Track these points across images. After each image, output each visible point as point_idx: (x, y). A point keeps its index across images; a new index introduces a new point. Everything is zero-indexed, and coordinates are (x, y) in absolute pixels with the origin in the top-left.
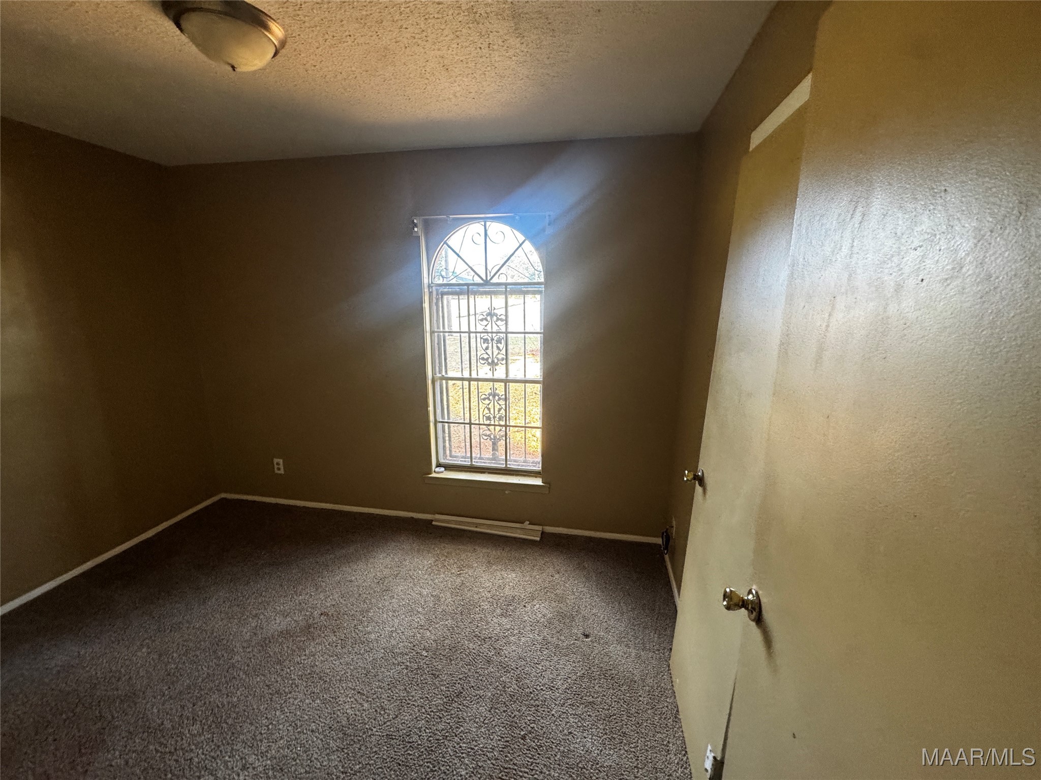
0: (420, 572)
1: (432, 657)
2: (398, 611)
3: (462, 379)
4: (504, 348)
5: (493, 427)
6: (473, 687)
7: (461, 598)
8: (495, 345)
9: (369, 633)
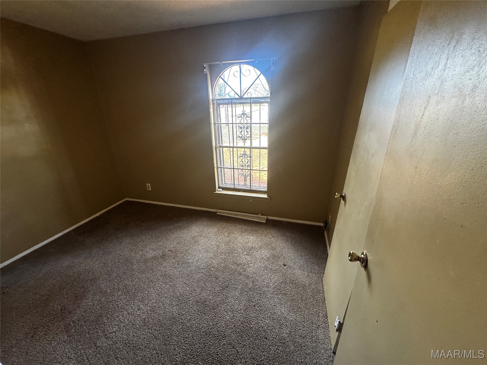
0: (211, 235)
1: (216, 271)
2: (201, 251)
3: (230, 147)
4: (250, 132)
5: (244, 170)
6: (233, 284)
7: (229, 247)
8: (245, 130)
9: (189, 259)
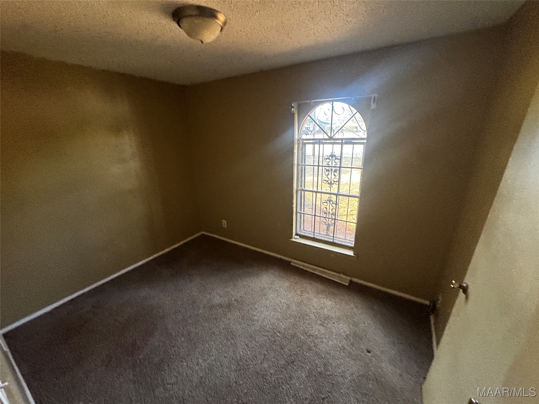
3: (313, 192)
4: (338, 175)
8: (333, 173)
